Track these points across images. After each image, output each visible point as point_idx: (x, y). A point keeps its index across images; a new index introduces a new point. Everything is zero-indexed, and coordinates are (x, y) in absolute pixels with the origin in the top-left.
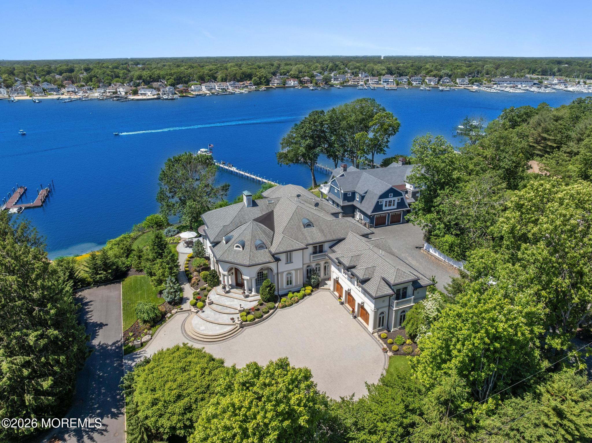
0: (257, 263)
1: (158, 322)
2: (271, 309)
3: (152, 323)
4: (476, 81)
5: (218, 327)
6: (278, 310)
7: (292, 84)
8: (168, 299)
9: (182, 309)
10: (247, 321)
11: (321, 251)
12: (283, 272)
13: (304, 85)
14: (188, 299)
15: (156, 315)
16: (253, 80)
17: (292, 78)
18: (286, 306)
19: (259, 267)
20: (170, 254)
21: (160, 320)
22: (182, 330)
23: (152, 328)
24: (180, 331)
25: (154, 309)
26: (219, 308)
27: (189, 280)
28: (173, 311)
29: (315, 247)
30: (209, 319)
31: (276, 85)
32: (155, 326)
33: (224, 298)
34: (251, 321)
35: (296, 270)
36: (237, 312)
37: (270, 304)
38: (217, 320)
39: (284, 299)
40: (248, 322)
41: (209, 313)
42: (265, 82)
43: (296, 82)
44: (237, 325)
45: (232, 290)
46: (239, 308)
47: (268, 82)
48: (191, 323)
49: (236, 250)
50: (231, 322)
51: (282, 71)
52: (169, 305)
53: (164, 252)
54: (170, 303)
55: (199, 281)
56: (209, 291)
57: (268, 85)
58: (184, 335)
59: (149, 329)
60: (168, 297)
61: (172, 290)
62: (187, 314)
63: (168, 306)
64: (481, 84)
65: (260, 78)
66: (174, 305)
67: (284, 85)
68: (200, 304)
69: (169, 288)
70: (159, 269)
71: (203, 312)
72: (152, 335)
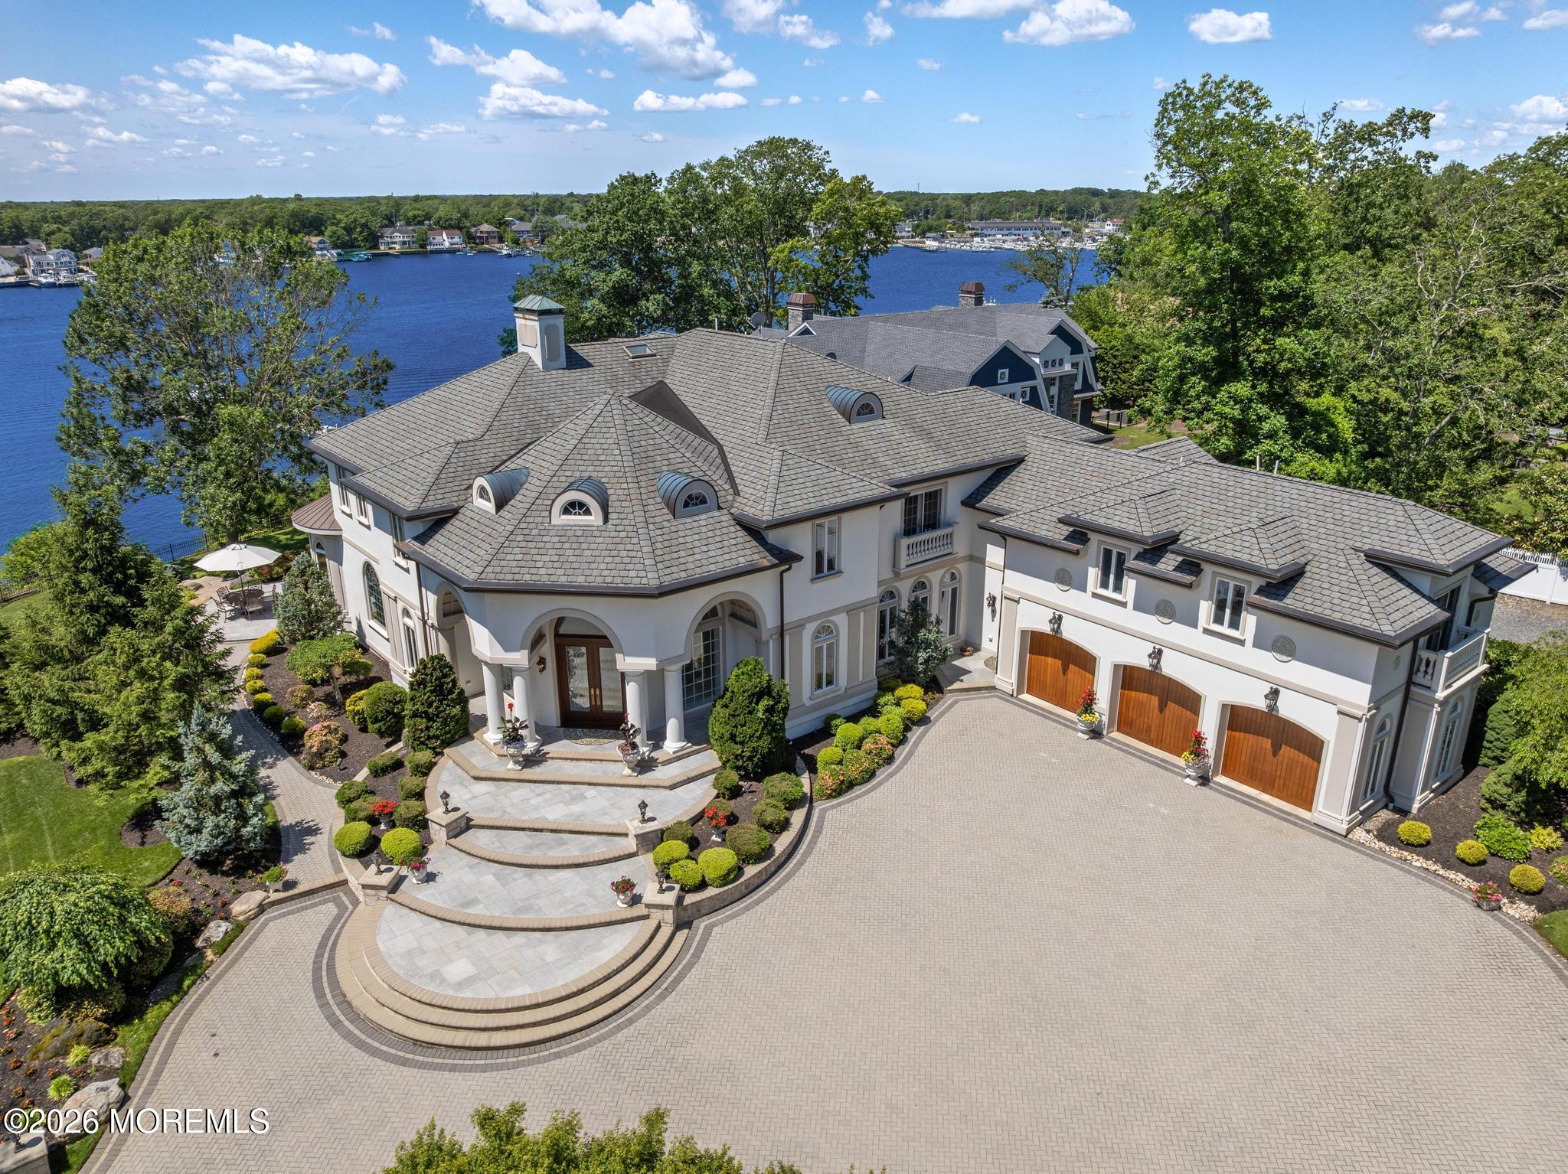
0: (698, 573)
1: (155, 981)
2: (792, 805)
3: (118, 998)
4: (930, 230)
5: (550, 947)
6: (819, 807)
7: (447, 244)
8: (203, 843)
9: (290, 885)
10: (703, 885)
11: (932, 523)
12: (801, 625)
13: (480, 247)
14: (313, 831)
15: (141, 943)
16: (327, 233)
17: (445, 228)
18: (851, 785)
19: (703, 598)
20: (173, 607)
21: (170, 969)
22: (324, 1005)
23: (122, 1031)
24: (317, 1014)
25: (123, 904)
26: (515, 846)
27: (291, 741)
28: (240, 907)
29: (911, 502)
30: (477, 913)
31: (397, 247)
32: (141, 1013)
33: (525, 790)
34: (725, 879)
35: (851, 610)
36: (631, 844)
37: (779, 783)
38: (528, 909)
39: (825, 753)
40: (711, 892)
41: (469, 877)
42: (365, 240)
43: (457, 240)
44: (657, 915)
45: (551, 749)
46: (635, 826)
47: (373, 240)
48: (375, 953)
49: (565, 528)
50: (619, 906)
51: (410, 214)
52: (207, 877)
53: (141, 603)
54: (208, 862)
55: (345, 739)
56: (425, 770)
57: (376, 247)
58: (348, 1036)
59: (101, 1040)
60: (198, 831)
61: (220, 786)
62: (331, 909)
63: (204, 878)
64: (943, 236)
65: (349, 230)
66: (238, 871)
67: (423, 246)
68: (396, 840)
69: (202, 775)
70: (124, 684)
71: (431, 877)
72: (127, 1076)
